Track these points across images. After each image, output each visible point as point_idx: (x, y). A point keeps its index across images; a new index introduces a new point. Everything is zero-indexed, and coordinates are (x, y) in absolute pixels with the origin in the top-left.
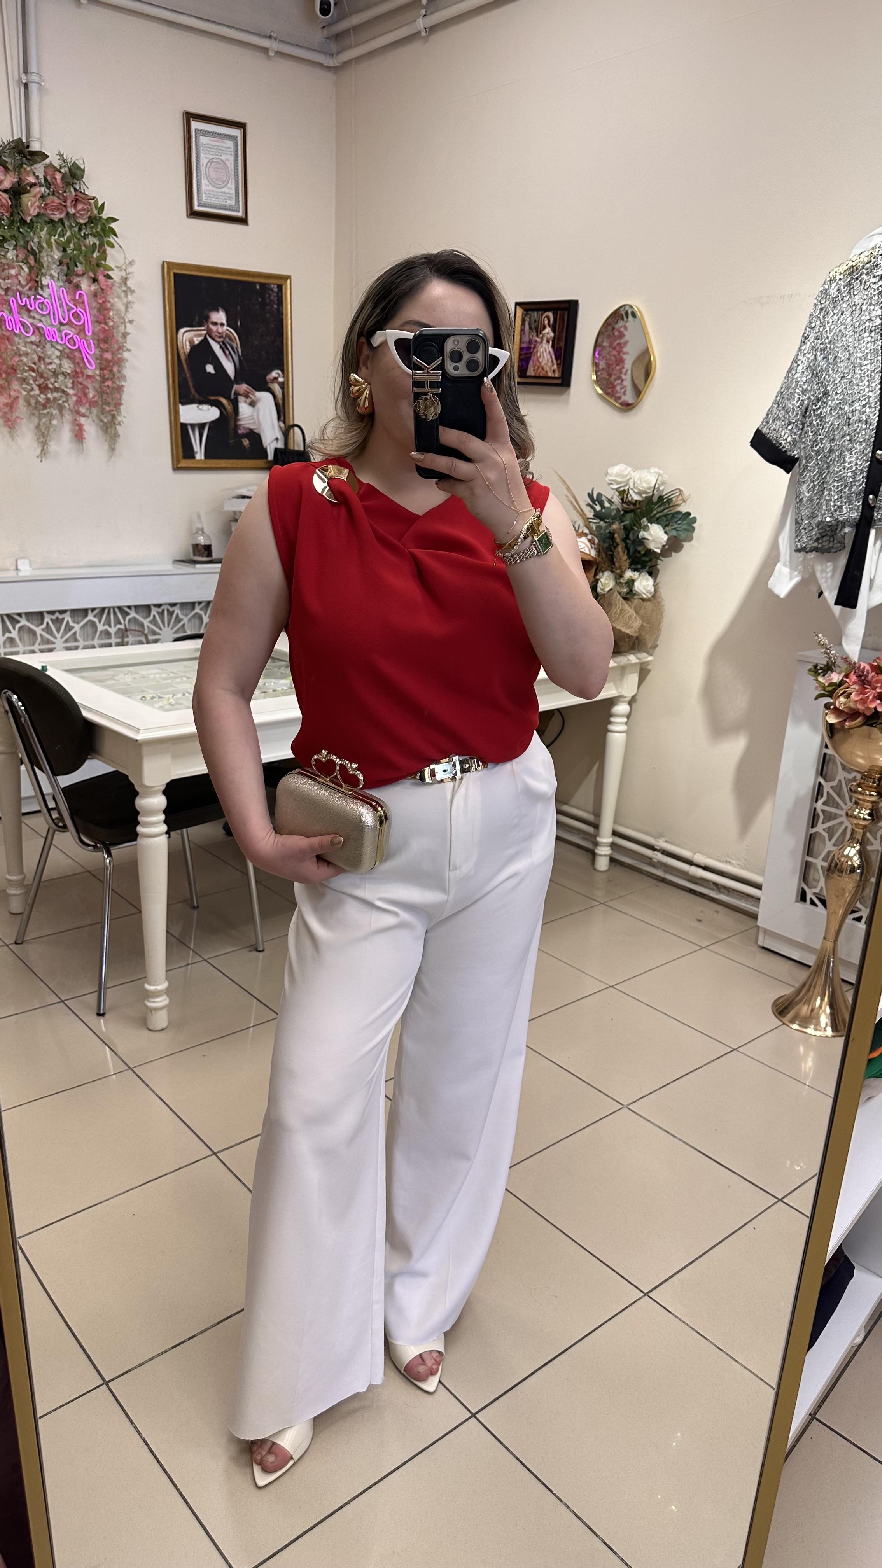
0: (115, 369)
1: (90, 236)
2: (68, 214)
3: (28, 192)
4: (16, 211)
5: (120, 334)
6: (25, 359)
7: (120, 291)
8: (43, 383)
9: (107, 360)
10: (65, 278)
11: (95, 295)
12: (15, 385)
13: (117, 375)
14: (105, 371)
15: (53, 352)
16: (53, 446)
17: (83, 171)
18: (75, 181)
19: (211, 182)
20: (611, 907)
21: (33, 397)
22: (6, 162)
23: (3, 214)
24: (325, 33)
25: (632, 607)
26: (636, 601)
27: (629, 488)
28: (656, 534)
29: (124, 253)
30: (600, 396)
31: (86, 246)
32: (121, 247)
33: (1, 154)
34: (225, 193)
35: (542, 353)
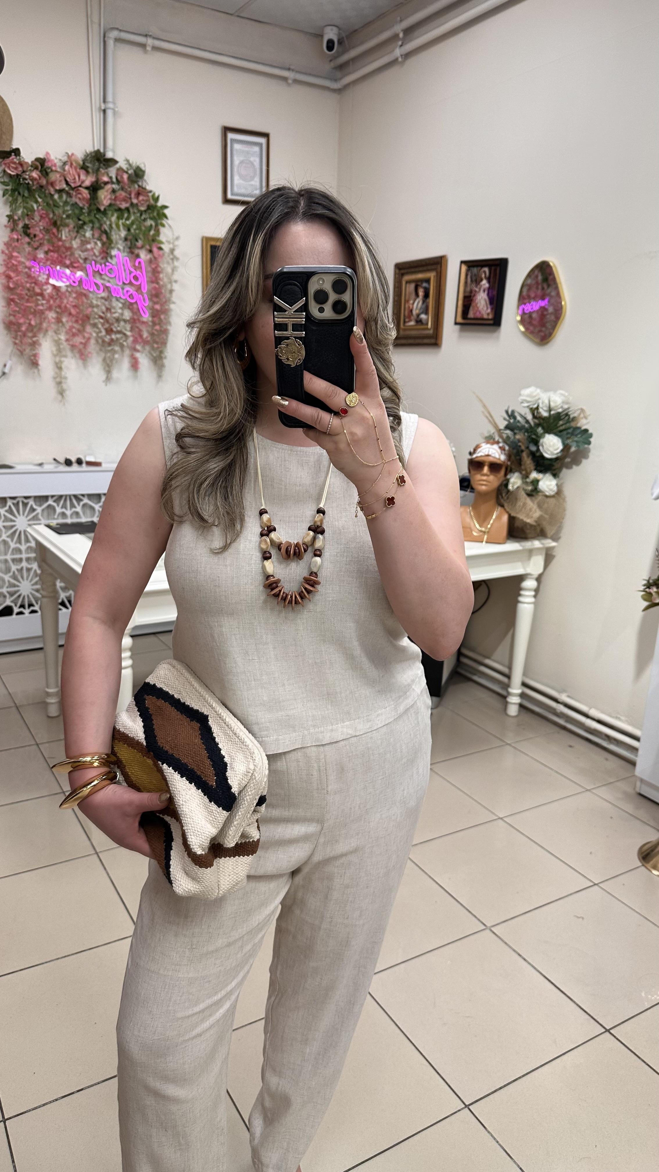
0: (162, 317)
1: (148, 220)
2: (132, 204)
3: (102, 188)
4: (93, 202)
5: (168, 292)
6: (95, 310)
7: (168, 258)
8: (109, 327)
9: (157, 310)
10: (128, 250)
11: (150, 261)
12: (89, 329)
13: (164, 321)
14: (155, 319)
15: (117, 305)
16: (115, 374)
17: (144, 172)
18: (138, 180)
19: (241, 177)
20: (515, 748)
21: (101, 337)
22: (88, 167)
23: (84, 205)
24: (332, 64)
25: (536, 502)
26: (540, 498)
27: (538, 406)
28: (552, 443)
29: (173, 231)
30: (523, 333)
31: (145, 227)
32: (170, 226)
33: (84, 161)
34: (252, 185)
35: (480, 300)
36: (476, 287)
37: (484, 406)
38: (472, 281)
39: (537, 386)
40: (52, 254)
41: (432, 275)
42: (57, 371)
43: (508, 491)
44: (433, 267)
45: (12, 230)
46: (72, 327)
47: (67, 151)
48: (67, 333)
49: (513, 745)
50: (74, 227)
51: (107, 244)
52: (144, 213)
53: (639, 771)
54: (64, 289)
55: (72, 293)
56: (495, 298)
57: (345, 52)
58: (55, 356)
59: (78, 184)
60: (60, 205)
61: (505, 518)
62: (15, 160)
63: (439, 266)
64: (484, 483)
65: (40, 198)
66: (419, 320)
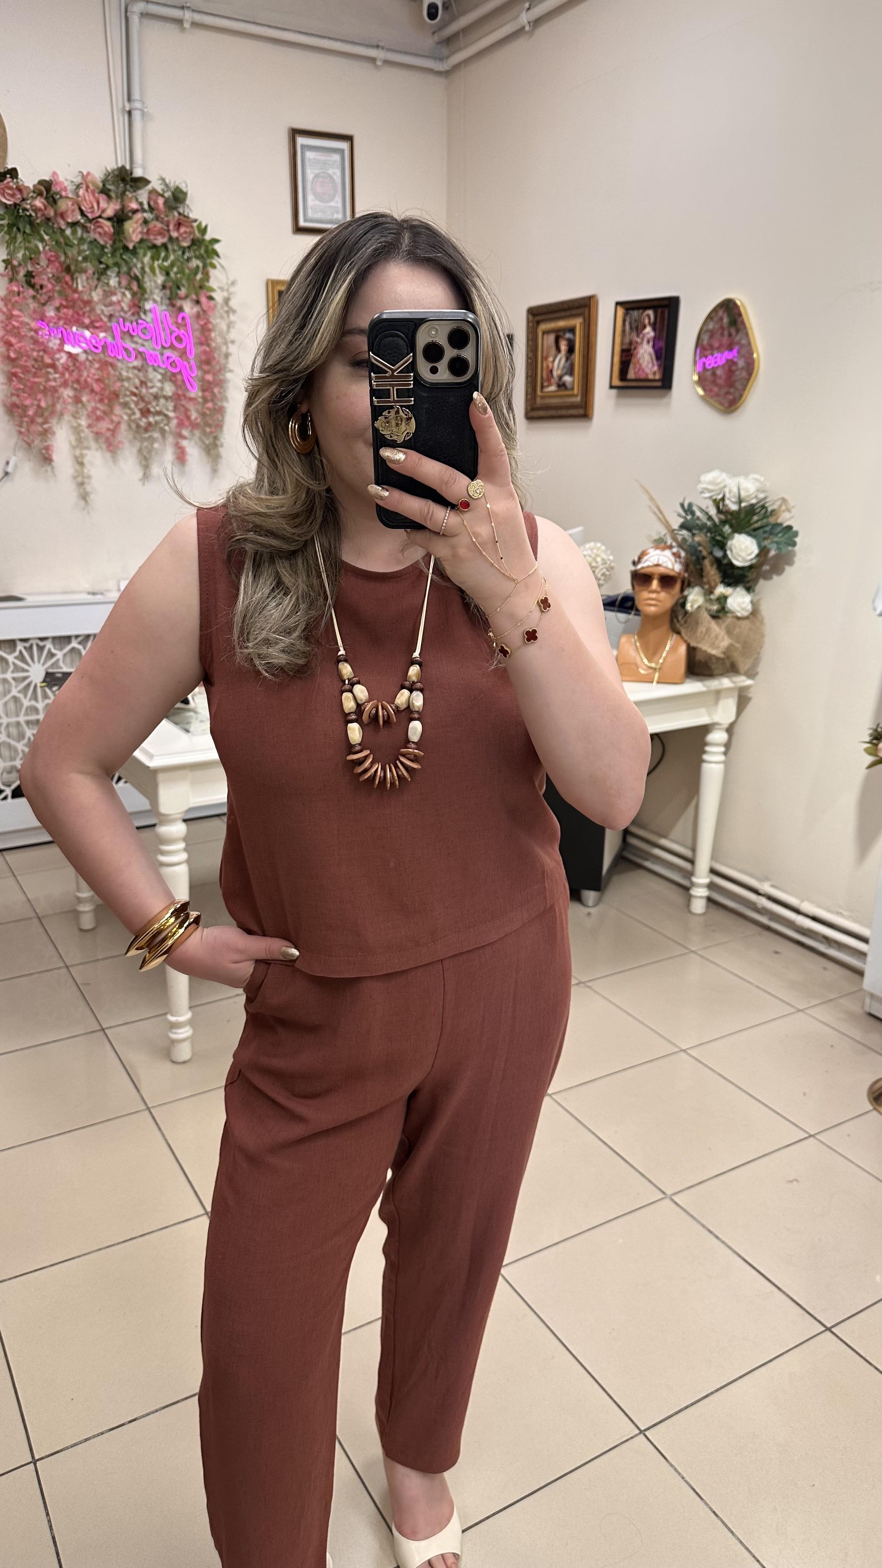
0: (216, 390)
1: (194, 259)
2: (171, 239)
3: (130, 218)
4: (117, 238)
5: (223, 356)
6: (126, 384)
7: (221, 311)
8: (145, 406)
9: (209, 382)
10: (167, 302)
11: (198, 316)
12: (118, 410)
13: (218, 396)
14: (207, 394)
15: (155, 377)
16: (156, 470)
17: (185, 194)
18: (178, 205)
19: (317, 196)
20: (702, 957)
21: (134, 421)
22: (110, 190)
23: (106, 242)
24: (436, 38)
25: (723, 626)
26: (729, 620)
27: (724, 496)
28: (743, 547)
29: (226, 273)
30: (702, 397)
31: (189, 269)
32: (223, 267)
33: (104, 182)
34: (332, 207)
35: (643, 355)
36: (638, 336)
37: (652, 499)
38: (631, 328)
39: (722, 470)
40: (65, 310)
41: (577, 322)
42: (78, 467)
43: (686, 612)
44: (578, 311)
45: (11, 280)
46: (95, 409)
47: (80, 170)
48: (89, 416)
49: (700, 953)
50: (94, 274)
51: (139, 295)
52: (187, 250)
53: (868, 983)
54: (83, 357)
55: (95, 363)
56: (663, 351)
57: (453, 19)
58: (74, 448)
59: (97, 214)
60: (74, 244)
61: (682, 649)
62: (11, 184)
63: (587, 310)
64: (653, 602)
65: (47, 234)
66: (561, 383)
